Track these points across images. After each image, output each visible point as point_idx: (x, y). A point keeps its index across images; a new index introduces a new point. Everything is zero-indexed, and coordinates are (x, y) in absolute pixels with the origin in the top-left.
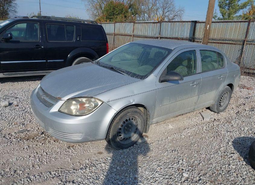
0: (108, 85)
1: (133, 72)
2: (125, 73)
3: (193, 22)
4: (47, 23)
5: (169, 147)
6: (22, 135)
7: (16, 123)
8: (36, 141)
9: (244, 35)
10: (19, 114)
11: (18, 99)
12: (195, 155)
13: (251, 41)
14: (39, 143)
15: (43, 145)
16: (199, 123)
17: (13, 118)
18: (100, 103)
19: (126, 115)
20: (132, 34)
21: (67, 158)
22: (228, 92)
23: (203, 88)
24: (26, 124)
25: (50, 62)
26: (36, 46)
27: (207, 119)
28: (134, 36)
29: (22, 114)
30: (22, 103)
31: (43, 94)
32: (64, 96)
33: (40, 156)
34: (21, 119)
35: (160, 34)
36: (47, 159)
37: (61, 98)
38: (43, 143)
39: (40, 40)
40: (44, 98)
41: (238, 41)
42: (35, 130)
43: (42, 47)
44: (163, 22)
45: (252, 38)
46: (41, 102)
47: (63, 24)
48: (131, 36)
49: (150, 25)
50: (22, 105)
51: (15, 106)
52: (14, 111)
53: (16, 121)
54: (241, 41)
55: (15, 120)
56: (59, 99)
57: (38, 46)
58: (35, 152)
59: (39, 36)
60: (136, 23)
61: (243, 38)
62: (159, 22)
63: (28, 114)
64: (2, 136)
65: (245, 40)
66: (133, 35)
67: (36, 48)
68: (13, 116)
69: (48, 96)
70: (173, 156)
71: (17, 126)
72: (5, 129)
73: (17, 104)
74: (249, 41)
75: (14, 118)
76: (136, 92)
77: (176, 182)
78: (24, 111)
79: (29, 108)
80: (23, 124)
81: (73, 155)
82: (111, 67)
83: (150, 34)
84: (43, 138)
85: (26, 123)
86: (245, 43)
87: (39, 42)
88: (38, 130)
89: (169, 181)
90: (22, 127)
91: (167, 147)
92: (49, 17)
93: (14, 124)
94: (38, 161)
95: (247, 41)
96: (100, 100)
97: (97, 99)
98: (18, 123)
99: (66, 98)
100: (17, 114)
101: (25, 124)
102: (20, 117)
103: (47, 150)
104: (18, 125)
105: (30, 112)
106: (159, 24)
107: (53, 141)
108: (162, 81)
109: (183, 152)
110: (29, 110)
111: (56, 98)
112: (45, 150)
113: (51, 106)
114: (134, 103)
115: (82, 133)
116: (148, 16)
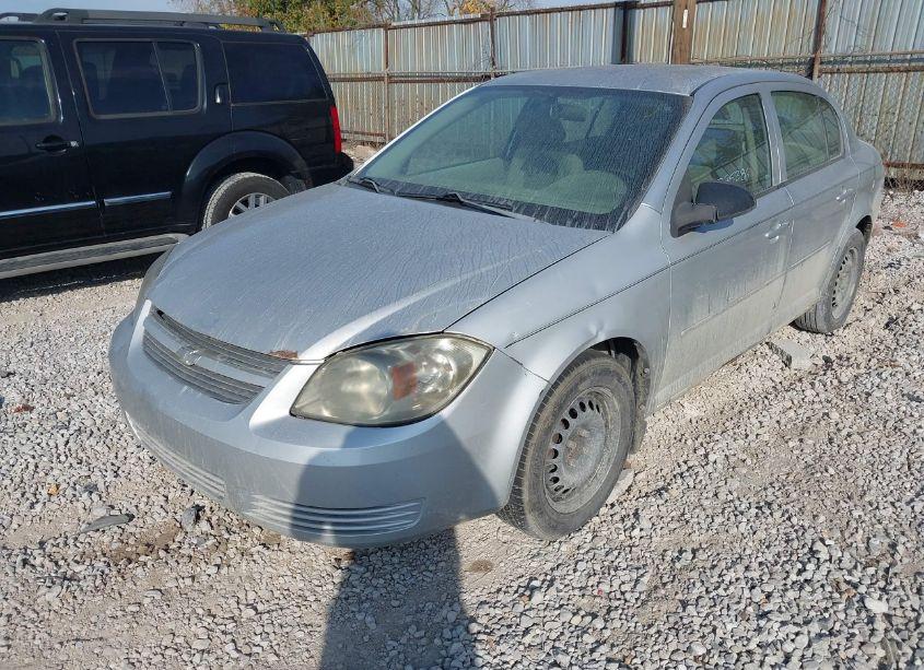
0: (483, 270)
1: (550, 205)
2: (517, 211)
3: (617, 5)
4: (78, 40)
5: (735, 494)
6: (106, 539)
7: (53, 490)
8: (186, 560)
9: (808, 41)
10: (52, 444)
11: (17, 378)
12: (856, 514)
13: (835, 62)
14: (203, 565)
15: (224, 571)
16: (778, 381)
17: (32, 467)
18: (477, 355)
19: (574, 390)
20: (382, 70)
21: (359, 617)
22: (855, 251)
23: (798, 241)
24: (101, 486)
25: (114, 207)
26: (45, 142)
27: (802, 363)
28: (392, 79)
29: (67, 442)
30: (43, 394)
31: (184, 344)
32: (309, 344)
33: (231, 626)
34: (67, 465)
35: (494, 64)
36: (272, 637)
37: (295, 355)
38: (218, 561)
39: (58, 117)
40: (197, 361)
41: (789, 64)
42: (157, 508)
43: (74, 144)
44: (501, 15)
45: (840, 48)
46: (185, 382)
47: (149, 40)
48: (380, 79)
49: (450, 31)
50: (45, 401)
51: (18, 410)
52: (23, 435)
53: (50, 479)
54: (800, 64)
55: (42, 474)
56: (288, 359)
57: (53, 140)
58: (200, 611)
59: (54, 99)
60: (395, 28)
61: (807, 53)
62: (483, 19)
63: (92, 441)
64: (13, 559)
65: (813, 60)
66: (390, 77)
67: (46, 148)
68: (30, 460)
69: (216, 354)
70: (774, 531)
71: (63, 500)
72: (15, 526)
73: (24, 402)
74: (829, 62)
75: (37, 467)
76: (602, 288)
77: (862, 644)
78: (67, 428)
79: (84, 413)
80: (91, 489)
81: (376, 595)
82: (441, 195)
83: (454, 66)
84: (211, 541)
85: (96, 478)
86: (817, 67)
87: (55, 125)
88: (170, 508)
89: (835, 647)
90: (88, 503)
91: (730, 497)
92: (82, 15)
93: (44, 492)
94: (235, 655)
95: (821, 63)
96: (477, 343)
97: (464, 339)
98: (64, 485)
99: (318, 352)
100: (44, 444)
101: (95, 487)
102: (63, 458)
103: (251, 596)
104: (70, 497)
105: (95, 430)
106: (486, 25)
107: (260, 548)
108: (680, 230)
109: (800, 506)
110: (88, 423)
111: (269, 357)
112: (241, 595)
113: (249, 395)
114: (602, 338)
115: (416, 500)
116: (409, 6)
